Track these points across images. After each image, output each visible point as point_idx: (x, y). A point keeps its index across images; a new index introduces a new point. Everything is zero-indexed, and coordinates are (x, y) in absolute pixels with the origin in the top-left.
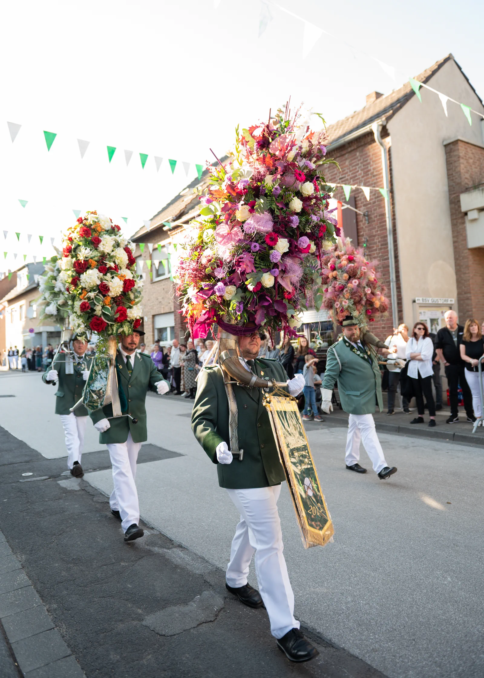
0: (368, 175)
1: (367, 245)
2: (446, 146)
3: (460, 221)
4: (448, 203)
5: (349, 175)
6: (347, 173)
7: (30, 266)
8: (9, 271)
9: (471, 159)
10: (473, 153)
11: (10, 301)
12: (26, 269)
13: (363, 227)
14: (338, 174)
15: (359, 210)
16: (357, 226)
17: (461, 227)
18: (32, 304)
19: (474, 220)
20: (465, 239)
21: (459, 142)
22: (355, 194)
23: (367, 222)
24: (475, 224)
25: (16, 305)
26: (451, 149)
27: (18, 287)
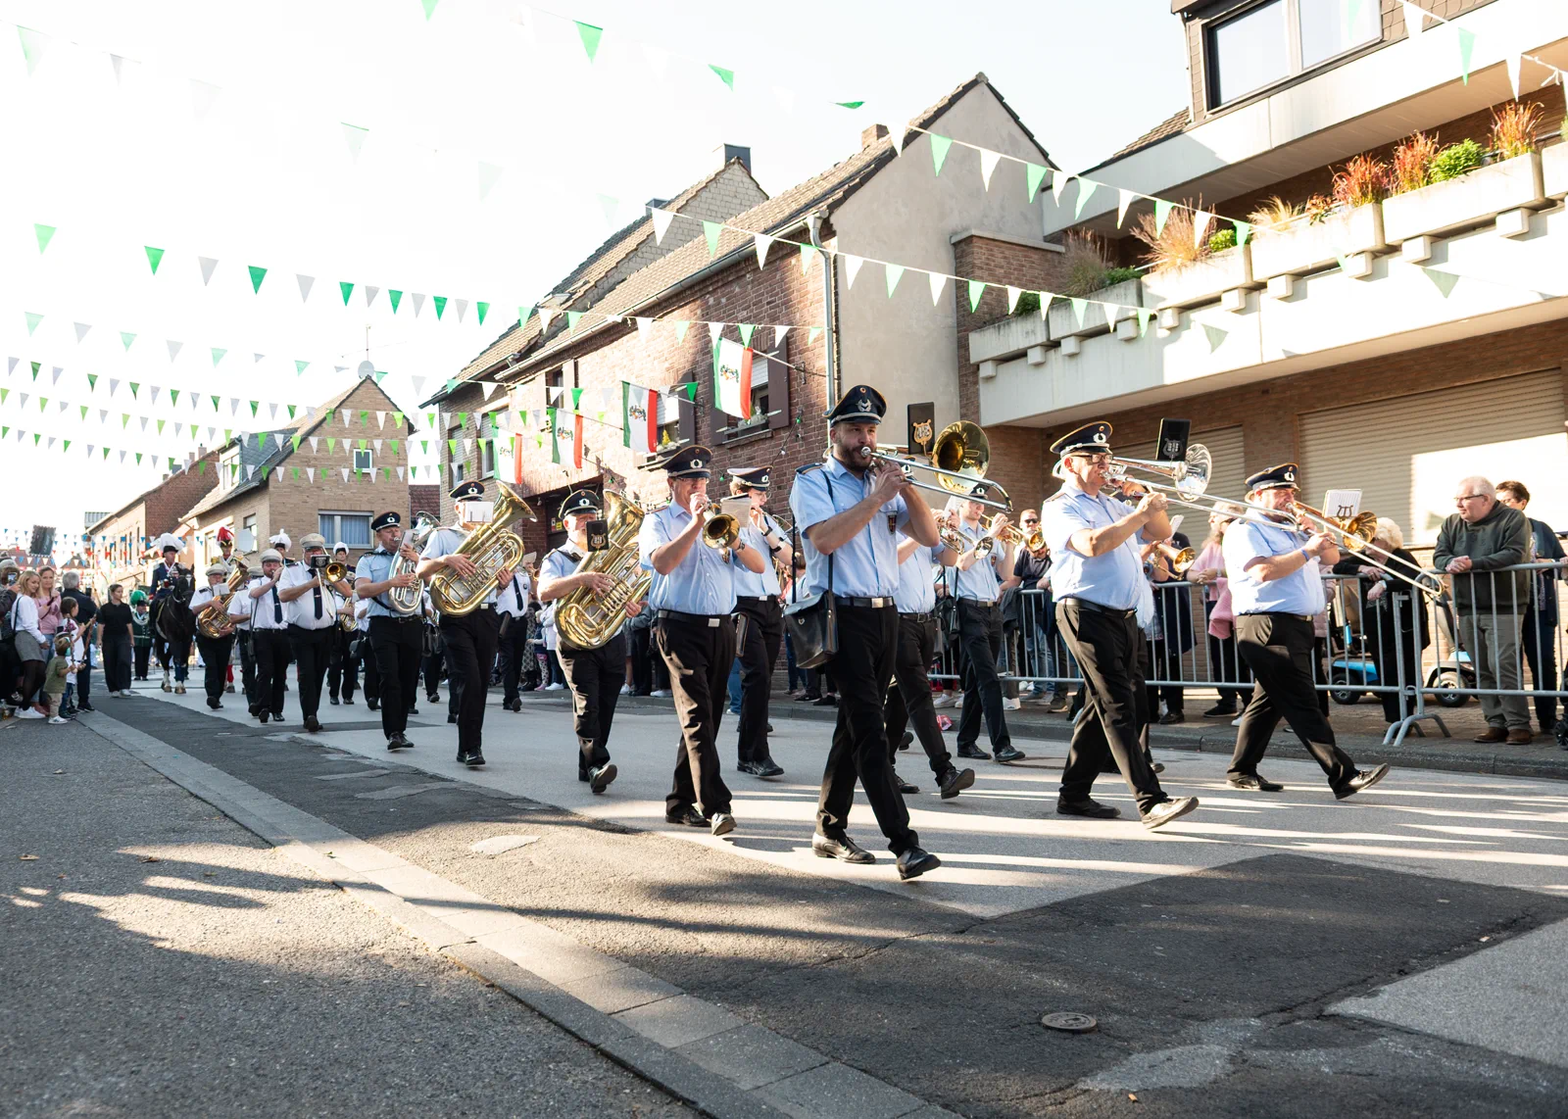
1: (801, 421)
2: (955, 245)
3: (971, 379)
4: (955, 346)
5: (780, 298)
6: (777, 294)
7: (243, 442)
8: (202, 448)
9: (1002, 267)
10: (1005, 258)
11: (203, 517)
12: (236, 449)
13: (798, 390)
15: (791, 361)
16: (789, 388)
17: (972, 389)
18: (250, 522)
19: (990, 379)
20: (977, 412)
21: (975, 240)
23: (803, 381)
24: (991, 386)
26: (963, 251)
27: (220, 486)
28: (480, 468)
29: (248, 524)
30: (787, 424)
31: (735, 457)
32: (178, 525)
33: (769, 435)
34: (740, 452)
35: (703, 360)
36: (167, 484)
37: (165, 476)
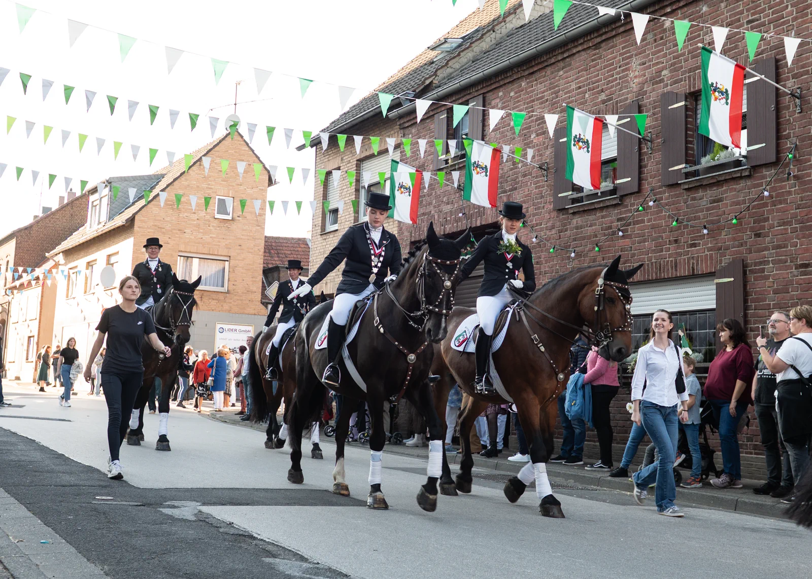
0: (807, 15)
1: (795, 157)
5: (767, 16)
6: (763, 10)
7: (113, 184)
11: (68, 253)
12: (107, 190)
13: (789, 120)
14: (745, 13)
15: (784, 86)
16: (778, 117)
18: (113, 260)
22: (778, 54)
23: (798, 110)
25: (81, 262)
27: (87, 225)
28: (357, 212)
29: (112, 262)
30: (773, 159)
31: (694, 199)
32: (44, 260)
33: (747, 173)
34: (700, 193)
35: (654, 90)
36: (38, 222)
37: (36, 217)
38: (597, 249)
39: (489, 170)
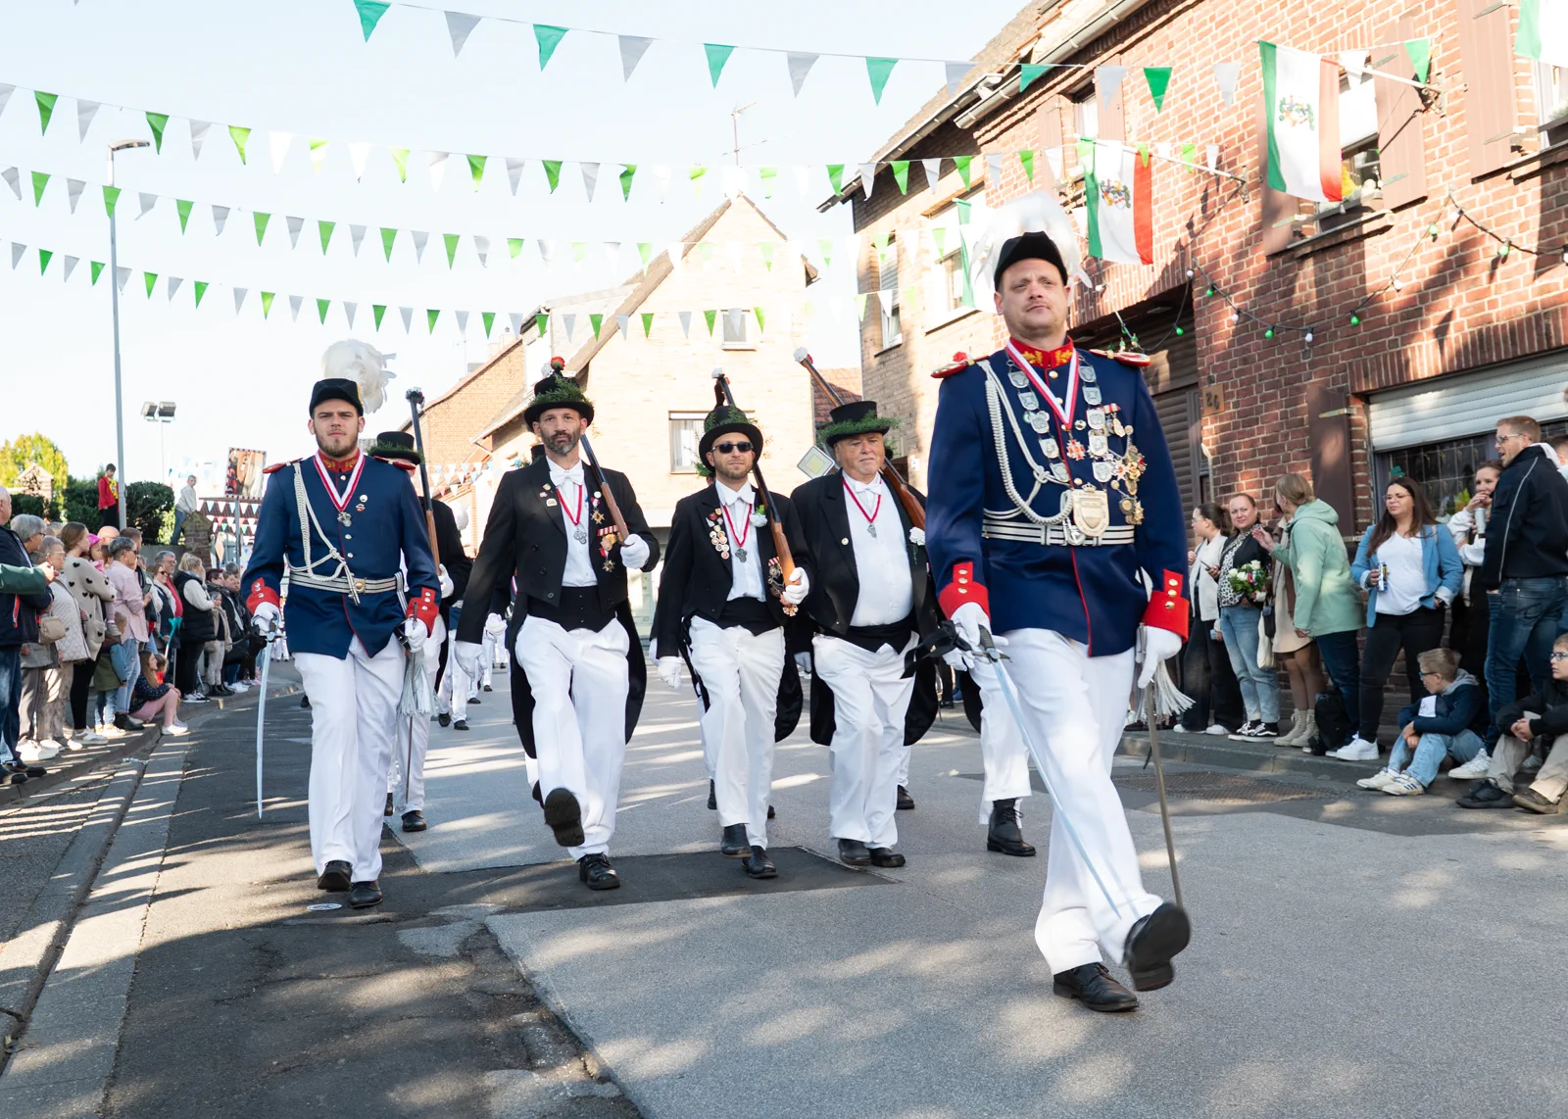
34: (1552, 181)
38: (1354, 320)
39: (1131, 194)
